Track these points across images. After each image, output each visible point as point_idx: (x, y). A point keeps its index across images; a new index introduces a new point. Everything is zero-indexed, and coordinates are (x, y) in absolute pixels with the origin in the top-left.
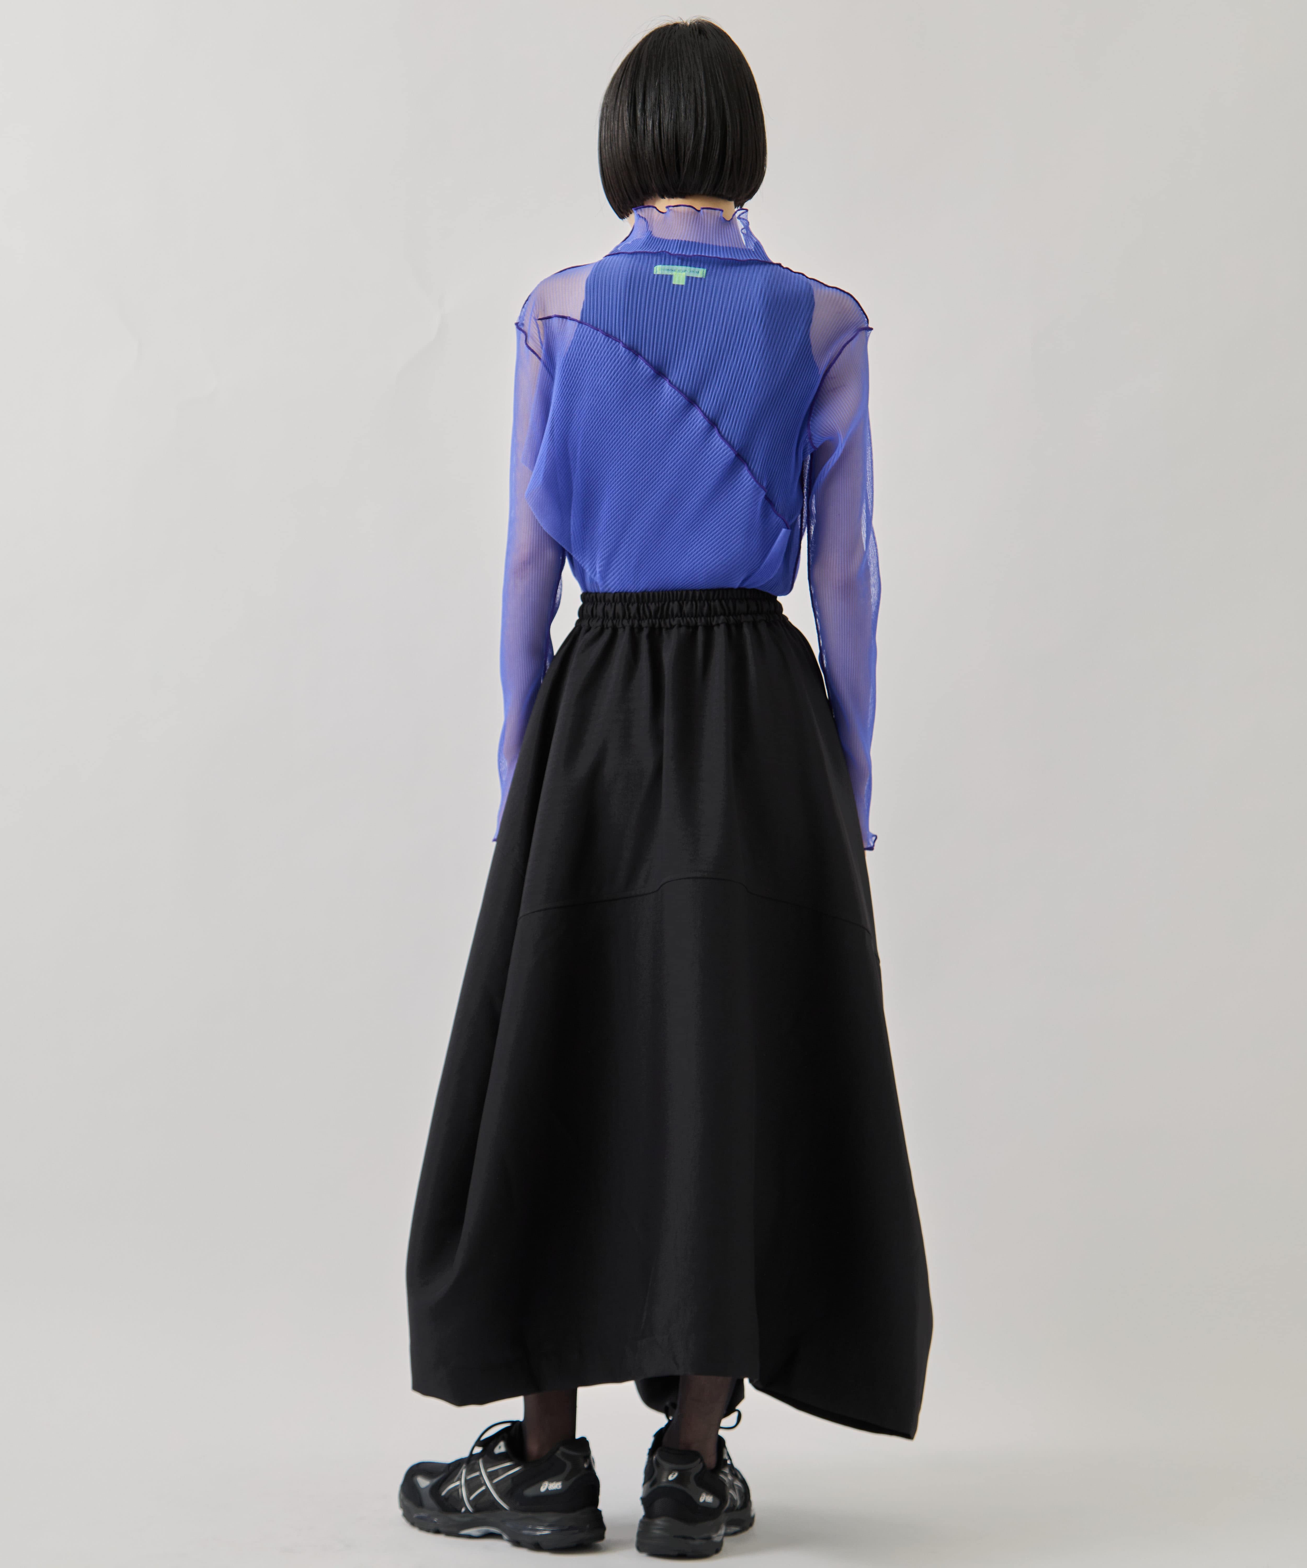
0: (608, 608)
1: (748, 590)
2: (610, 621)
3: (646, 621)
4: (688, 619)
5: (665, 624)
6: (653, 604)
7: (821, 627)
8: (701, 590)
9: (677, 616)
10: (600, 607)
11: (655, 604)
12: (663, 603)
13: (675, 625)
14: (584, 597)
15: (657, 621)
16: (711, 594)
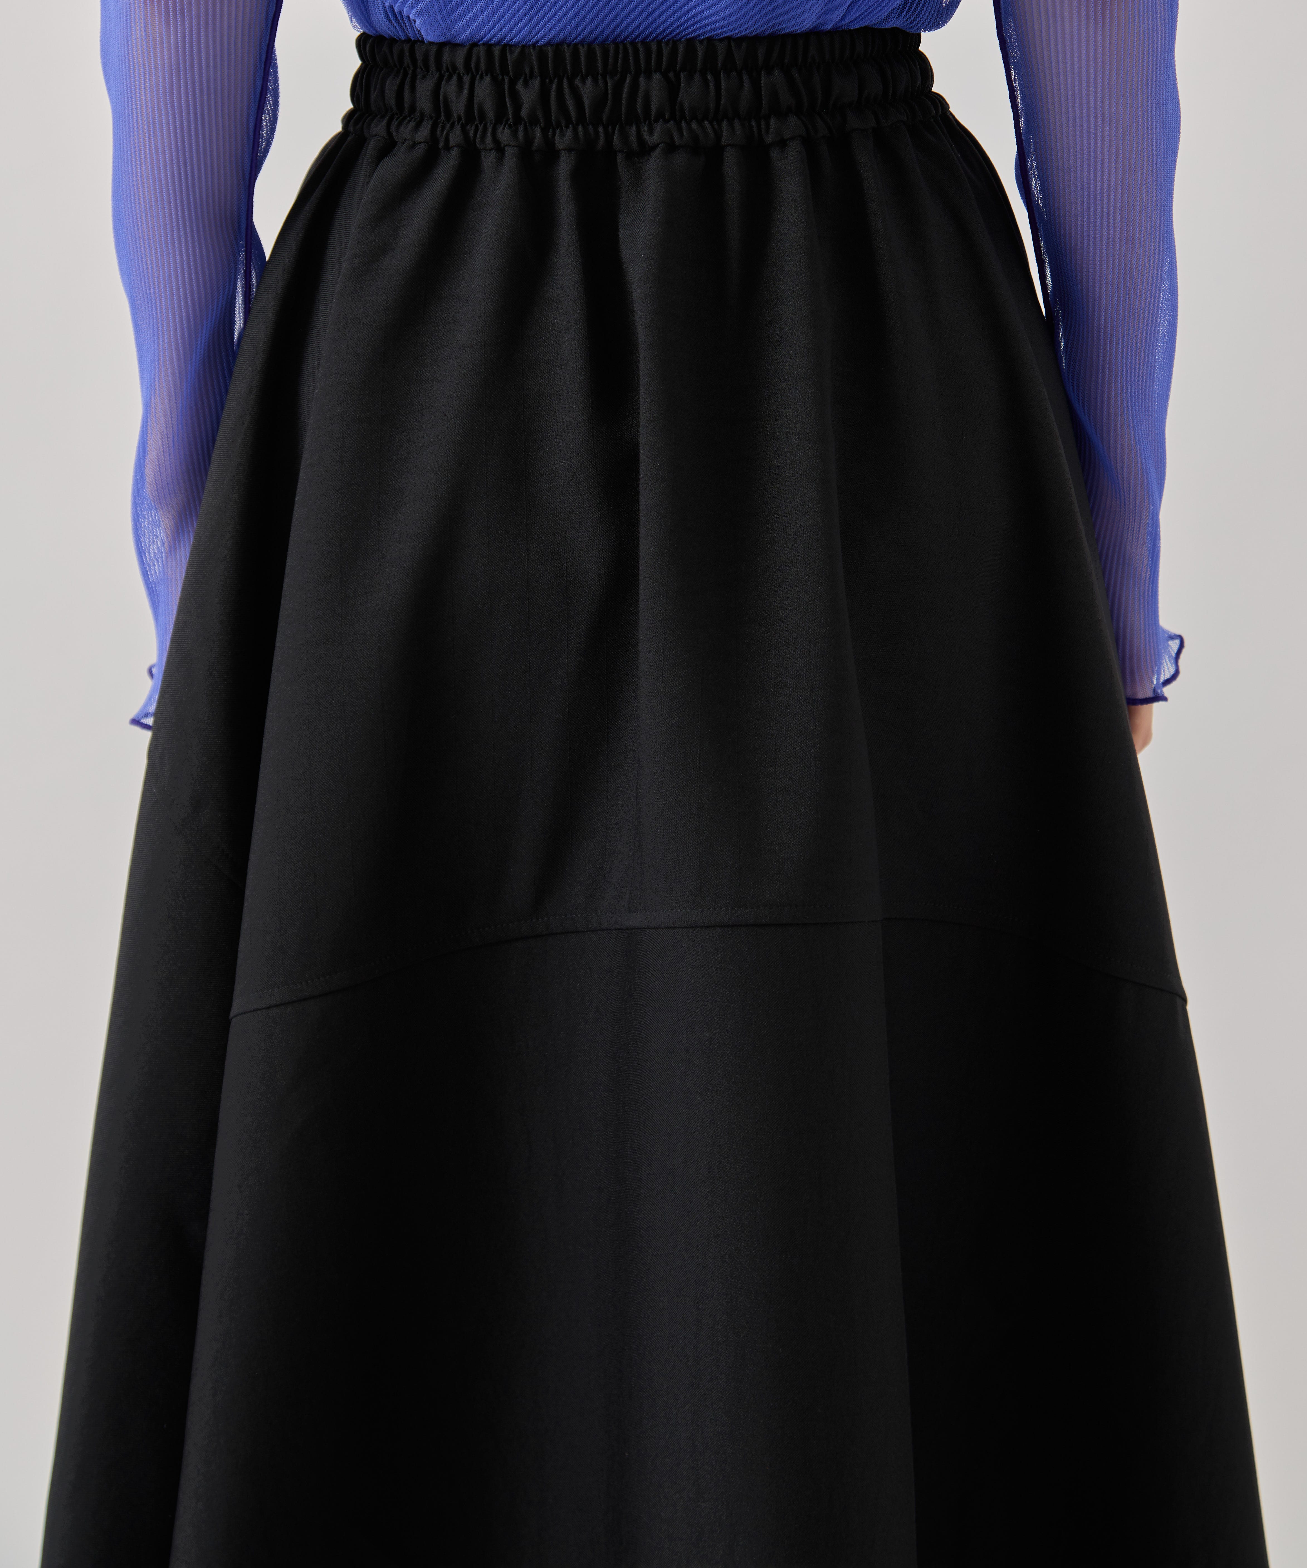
0: (450, 89)
1: (850, 32)
2: (458, 130)
3: (569, 133)
4: (694, 125)
5: (625, 137)
6: (589, 80)
7: (1027, 123)
8: (729, 38)
9: (660, 116)
10: (424, 88)
11: (595, 80)
12: (617, 77)
13: (656, 146)
14: (362, 43)
15: (601, 129)
16: (761, 52)
